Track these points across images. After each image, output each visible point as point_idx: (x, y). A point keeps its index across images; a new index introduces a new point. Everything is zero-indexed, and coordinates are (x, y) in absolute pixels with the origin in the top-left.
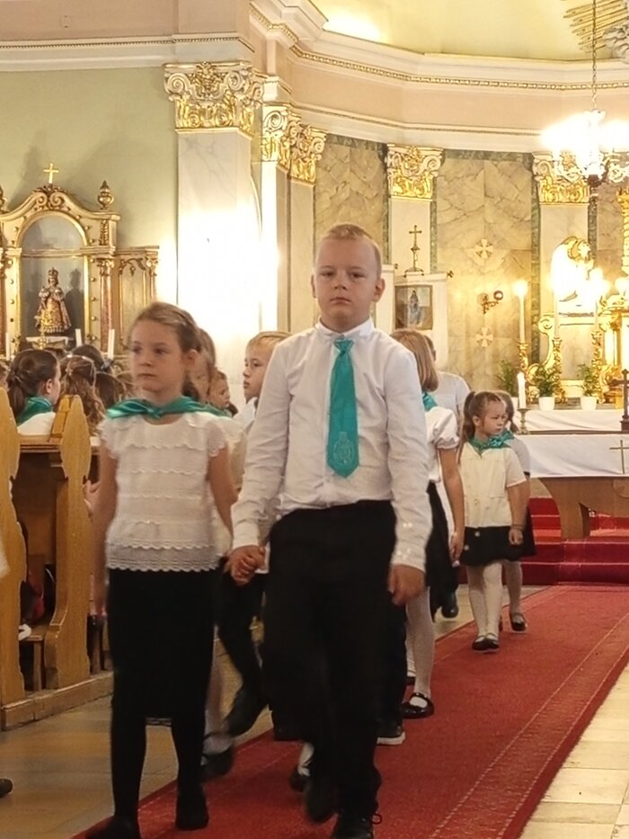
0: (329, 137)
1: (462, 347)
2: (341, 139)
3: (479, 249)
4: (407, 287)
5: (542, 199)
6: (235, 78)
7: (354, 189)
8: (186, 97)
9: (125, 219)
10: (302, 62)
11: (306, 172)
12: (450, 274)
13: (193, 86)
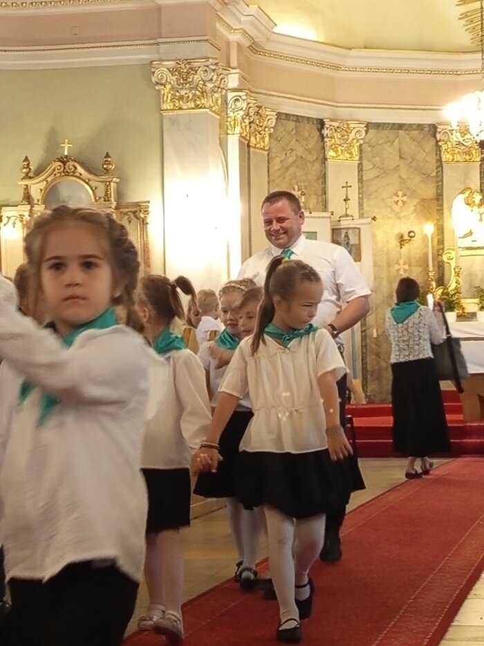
0: (279, 115)
1: (384, 275)
2: (288, 116)
3: (396, 199)
4: (341, 229)
5: (444, 160)
6: (206, 71)
7: (299, 154)
8: (169, 87)
9: (123, 180)
10: (258, 57)
11: (262, 142)
12: (374, 219)
13: (174, 78)
